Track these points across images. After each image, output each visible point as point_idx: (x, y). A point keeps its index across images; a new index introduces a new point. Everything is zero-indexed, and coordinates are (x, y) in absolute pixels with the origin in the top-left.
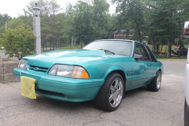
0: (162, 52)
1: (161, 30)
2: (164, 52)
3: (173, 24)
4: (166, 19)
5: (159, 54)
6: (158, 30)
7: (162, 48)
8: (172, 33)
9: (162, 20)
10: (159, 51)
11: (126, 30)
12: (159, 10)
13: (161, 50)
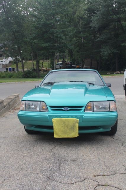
0: (43, 69)
1: (47, 45)
2: (45, 69)
3: (60, 37)
4: (52, 32)
5: (41, 72)
6: (43, 44)
7: (43, 65)
8: (58, 48)
9: (46, 32)
10: (39, 68)
11: (2, 45)
12: (44, 20)
13: (42, 67)
